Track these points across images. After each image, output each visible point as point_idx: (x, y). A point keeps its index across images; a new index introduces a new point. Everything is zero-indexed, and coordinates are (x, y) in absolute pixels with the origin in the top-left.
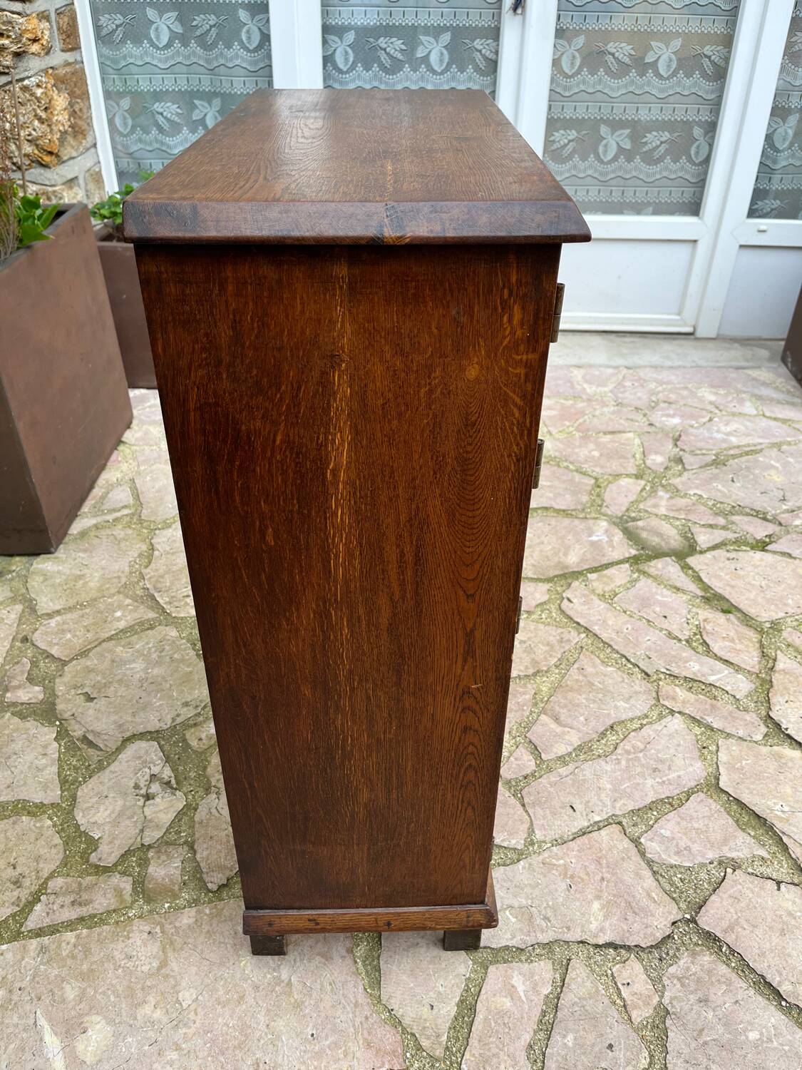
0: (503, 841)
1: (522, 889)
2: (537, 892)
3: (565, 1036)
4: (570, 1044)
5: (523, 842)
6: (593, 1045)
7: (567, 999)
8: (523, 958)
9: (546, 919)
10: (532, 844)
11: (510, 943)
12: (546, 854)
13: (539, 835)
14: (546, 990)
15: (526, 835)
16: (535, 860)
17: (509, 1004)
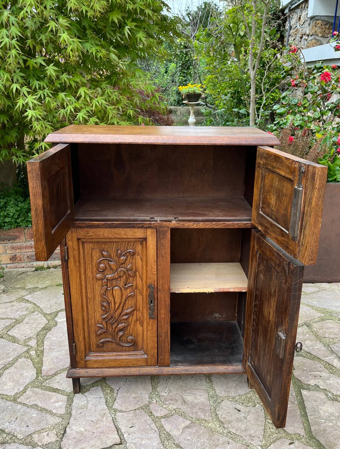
0: (117, 402)
1: (95, 407)
2: (92, 411)
3: (36, 414)
4: (33, 415)
5: (116, 408)
6: (30, 421)
7: (48, 416)
8: (68, 406)
9: (81, 413)
10: (115, 411)
11: (74, 402)
12: (109, 415)
13: (118, 414)
14: (54, 411)
15: (119, 409)
16: (107, 411)
17: (52, 401)
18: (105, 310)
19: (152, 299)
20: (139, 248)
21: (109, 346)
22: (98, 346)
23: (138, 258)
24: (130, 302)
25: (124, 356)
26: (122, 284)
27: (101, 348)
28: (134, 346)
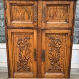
18: (20, 58)
19: (35, 54)
20: (31, 36)
21: (21, 70)
22: (18, 70)
23: (31, 40)
24: (28, 55)
25: (26, 74)
26: (25, 49)
27: (19, 71)
28: (29, 70)
